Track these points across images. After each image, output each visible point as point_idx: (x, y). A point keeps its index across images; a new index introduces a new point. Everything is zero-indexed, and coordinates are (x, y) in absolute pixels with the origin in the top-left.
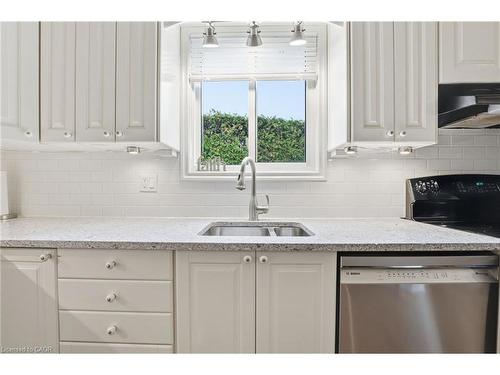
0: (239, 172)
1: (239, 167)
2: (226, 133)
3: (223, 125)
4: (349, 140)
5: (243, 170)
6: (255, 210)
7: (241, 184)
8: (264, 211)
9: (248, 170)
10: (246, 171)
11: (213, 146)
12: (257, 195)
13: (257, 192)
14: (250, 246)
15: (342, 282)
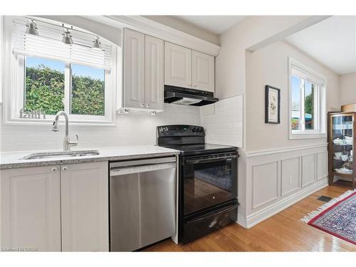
0: (54, 120)
1: (54, 117)
2: (56, 86)
3: (52, 79)
4: (123, 106)
5: (57, 119)
6: (67, 143)
7: (55, 127)
8: (75, 144)
9: (62, 118)
10: (59, 119)
11: (42, 95)
12: (69, 135)
13: (69, 133)
14: (56, 162)
15: (111, 175)
